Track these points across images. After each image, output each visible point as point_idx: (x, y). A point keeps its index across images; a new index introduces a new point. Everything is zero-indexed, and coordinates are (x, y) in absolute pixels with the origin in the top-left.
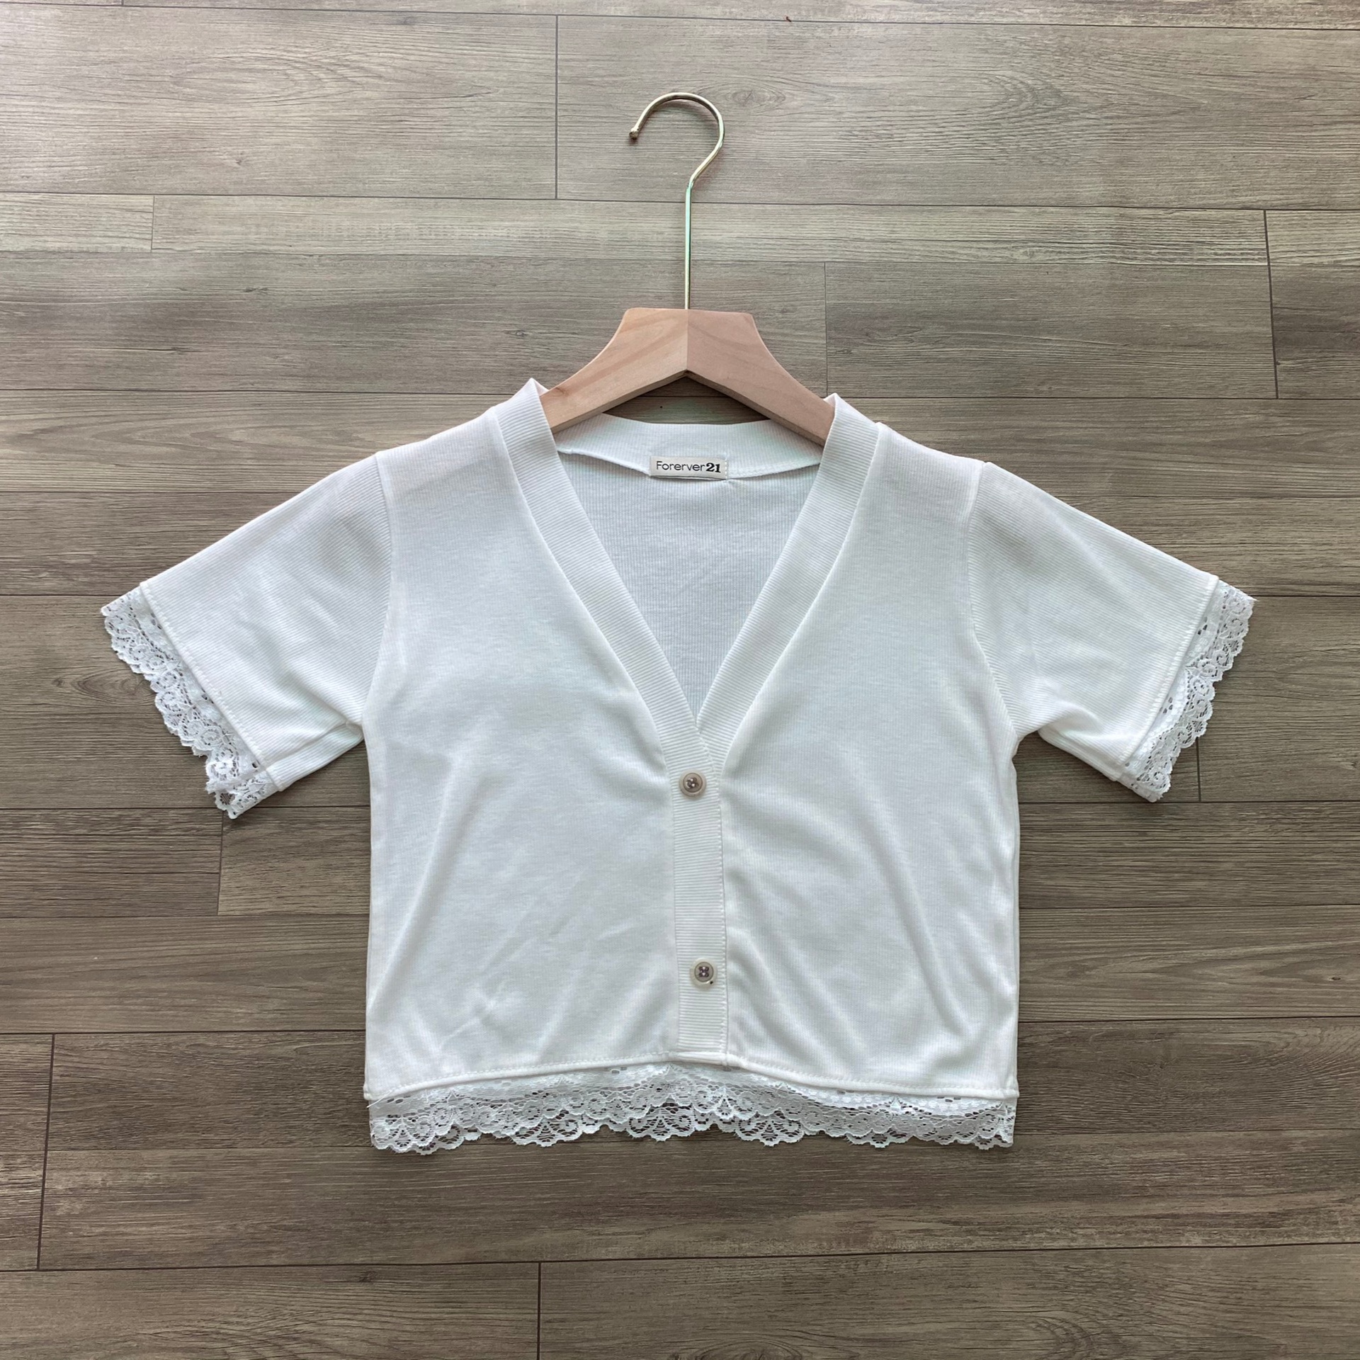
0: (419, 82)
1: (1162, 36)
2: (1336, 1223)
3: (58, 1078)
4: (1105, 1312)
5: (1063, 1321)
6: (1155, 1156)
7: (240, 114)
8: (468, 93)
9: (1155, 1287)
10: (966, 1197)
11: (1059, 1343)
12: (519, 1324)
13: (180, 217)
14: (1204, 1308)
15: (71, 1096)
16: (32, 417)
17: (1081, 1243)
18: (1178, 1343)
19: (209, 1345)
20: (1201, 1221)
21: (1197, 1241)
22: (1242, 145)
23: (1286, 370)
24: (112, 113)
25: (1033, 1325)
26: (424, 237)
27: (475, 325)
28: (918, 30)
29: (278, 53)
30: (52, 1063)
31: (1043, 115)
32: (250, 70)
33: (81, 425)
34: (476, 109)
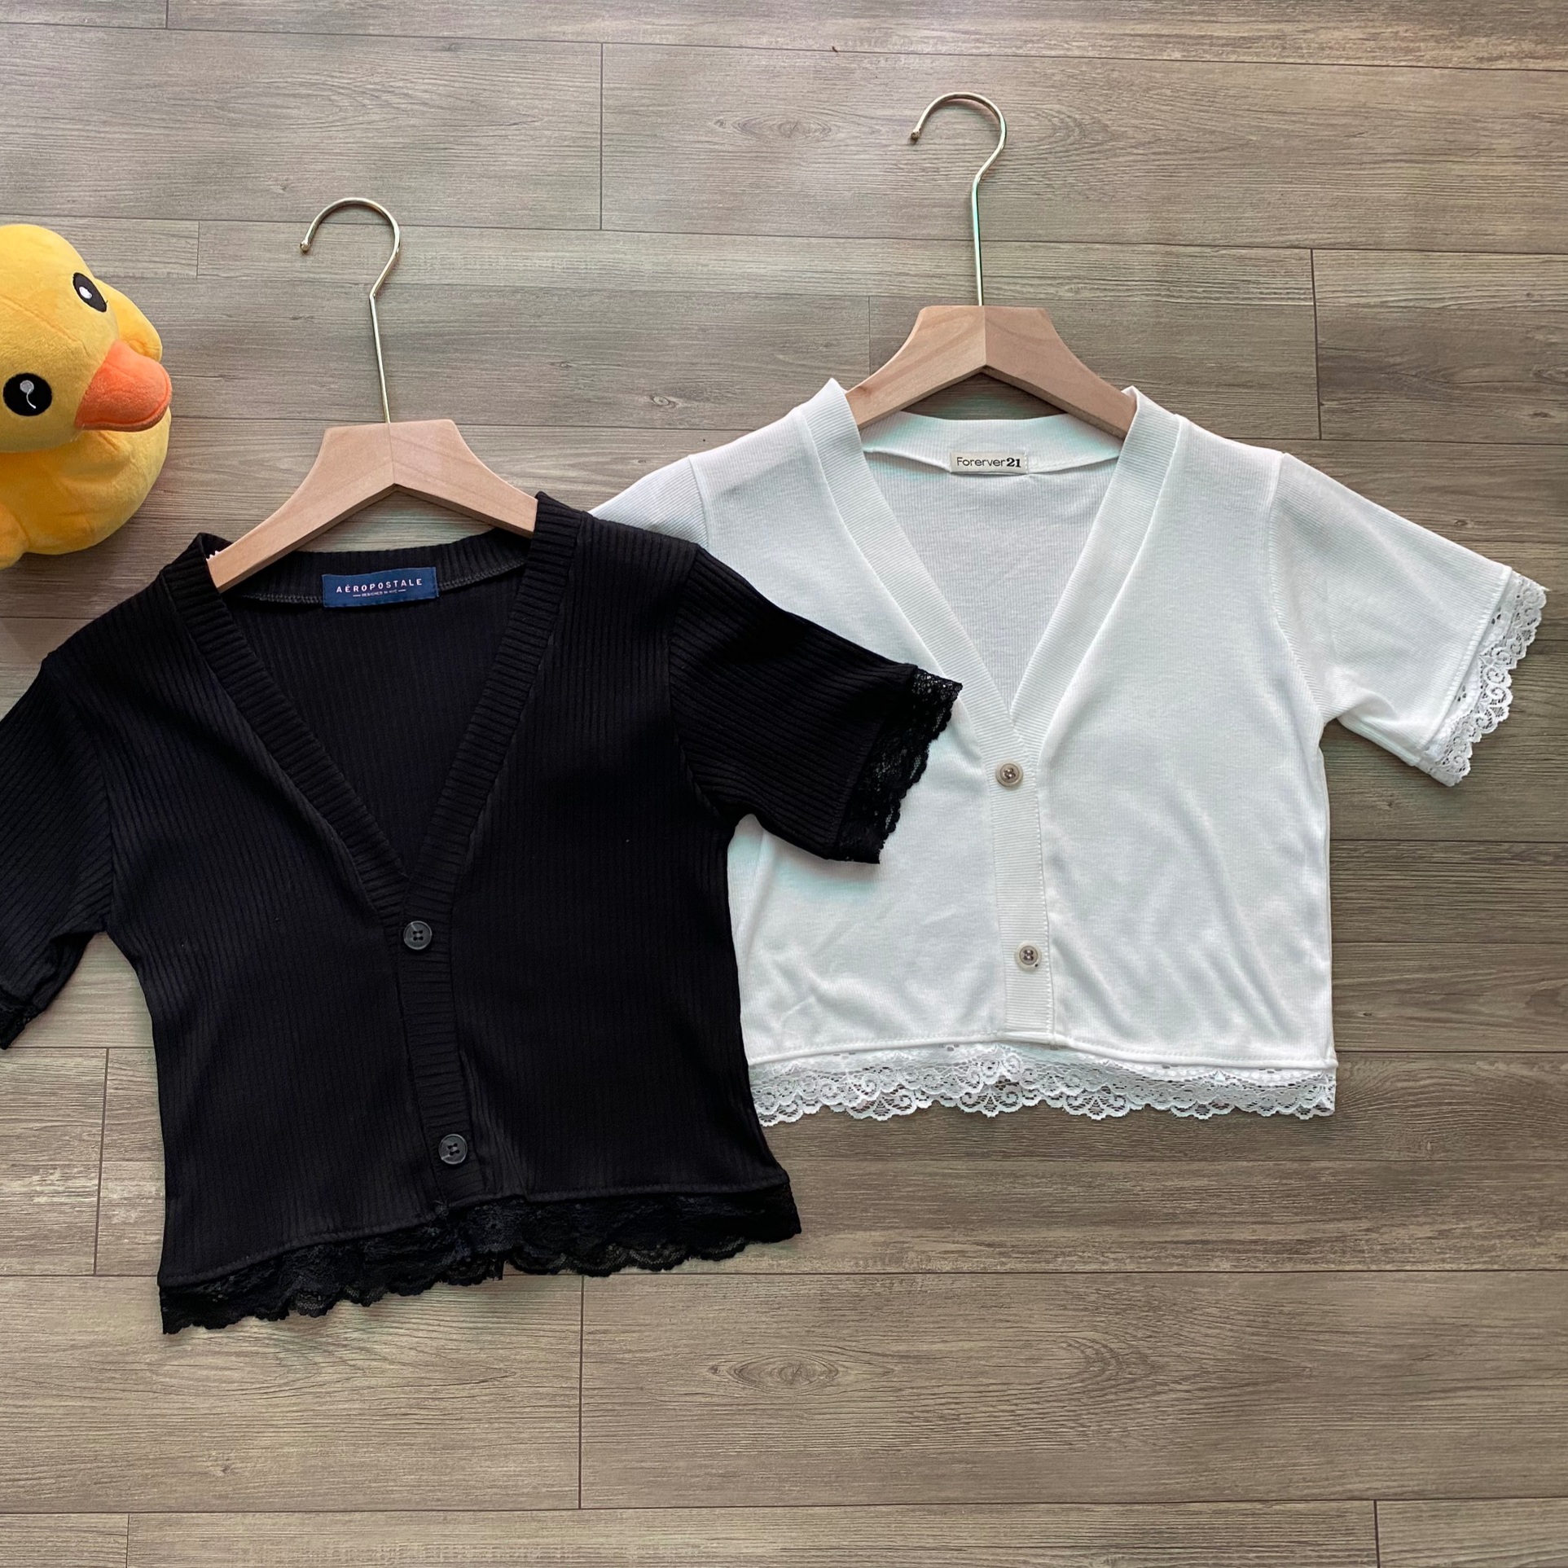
0: (463, 109)
1: (1211, 72)
2: (1363, 1252)
3: (113, 1091)
4: (1135, 1333)
5: (1093, 1341)
6: (1186, 1184)
7: (285, 140)
8: (512, 122)
9: (1183, 1310)
10: (1000, 1221)
11: (1089, 1362)
12: (563, 1335)
13: (225, 243)
14: (1231, 1330)
15: (127, 1108)
17: (1112, 1266)
18: (1205, 1364)
19: (261, 1350)
20: (1231, 1247)
21: (1226, 1266)
22: (1291, 183)
23: (1328, 411)
24: (157, 137)
25: (1064, 1345)
26: (469, 267)
27: (519, 356)
28: (965, 62)
29: (323, 78)
30: (106, 1077)
31: (1091, 150)
32: (294, 96)
34: (522, 137)
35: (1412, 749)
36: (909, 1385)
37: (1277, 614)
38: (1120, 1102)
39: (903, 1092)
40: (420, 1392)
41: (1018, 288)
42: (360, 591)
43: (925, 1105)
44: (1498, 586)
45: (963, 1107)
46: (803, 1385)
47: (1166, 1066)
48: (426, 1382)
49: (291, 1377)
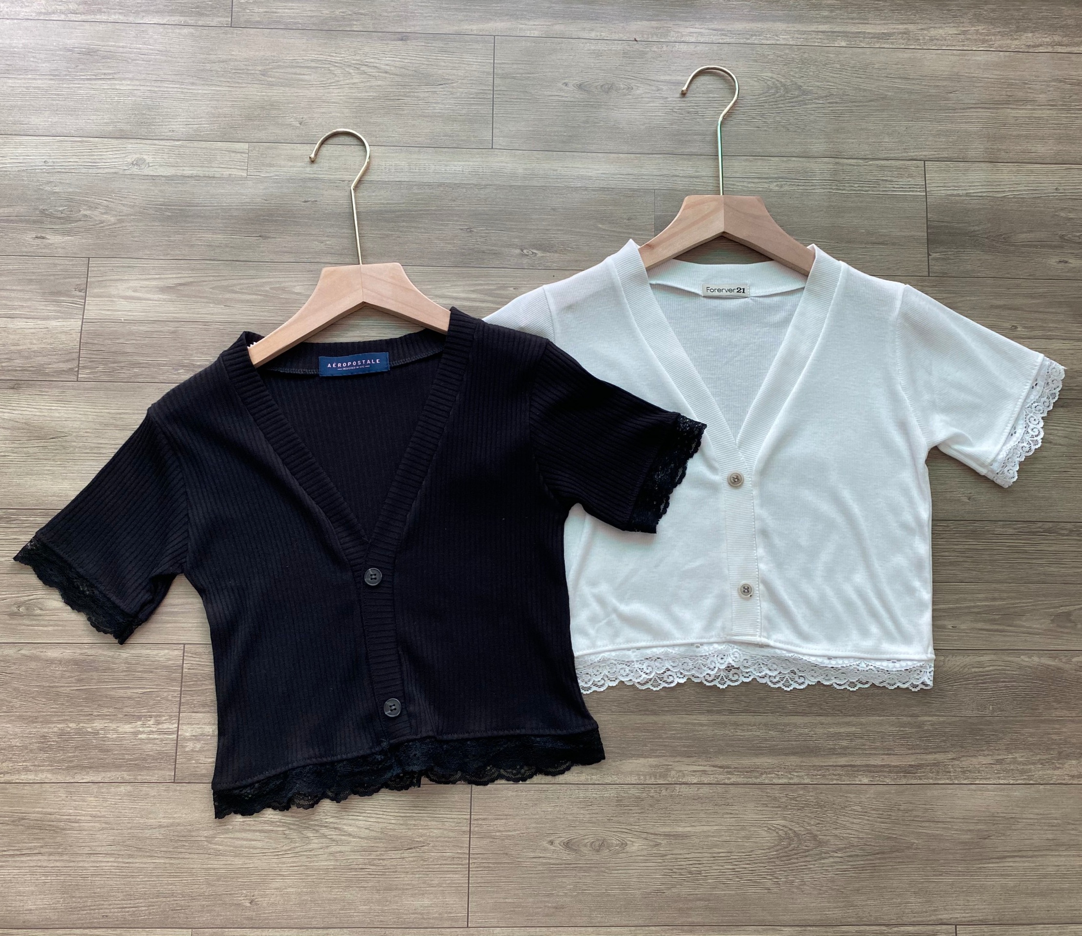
0: (410, 75)
1: (864, 53)
2: (950, 772)
3: (187, 670)
4: (810, 821)
5: (784, 826)
6: (842, 730)
7: (301, 94)
8: (439, 83)
9: (839, 807)
10: (727, 752)
11: (781, 839)
12: (459, 821)
13: (265, 156)
14: (868, 820)
15: (195, 681)
16: (174, 276)
17: (796, 780)
18: (852, 841)
19: (275, 829)
20: (869, 769)
21: (865, 780)
22: (912, 121)
23: (934, 259)
24: (224, 92)
25: (766, 829)
26: (412, 171)
27: (442, 225)
28: (715, 47)
29: (325, 57)
30: (183, 661)
31: (790, 100)
32: (308, 67)
33: (204, 281)
34: (445, 93)
35: (982, 465)
36: (671, 852)
37: (901, 382)
38: (802, 680)
39: (669, 673)
40: (370, 855)
41: (745, 184)
42: (342, 367)
43: (682, 681)
44: (1036, 366)
45: (705, 682)
46: (605, 852)
47: (830, 658)
48: (375, 849)
49: (293, 845)
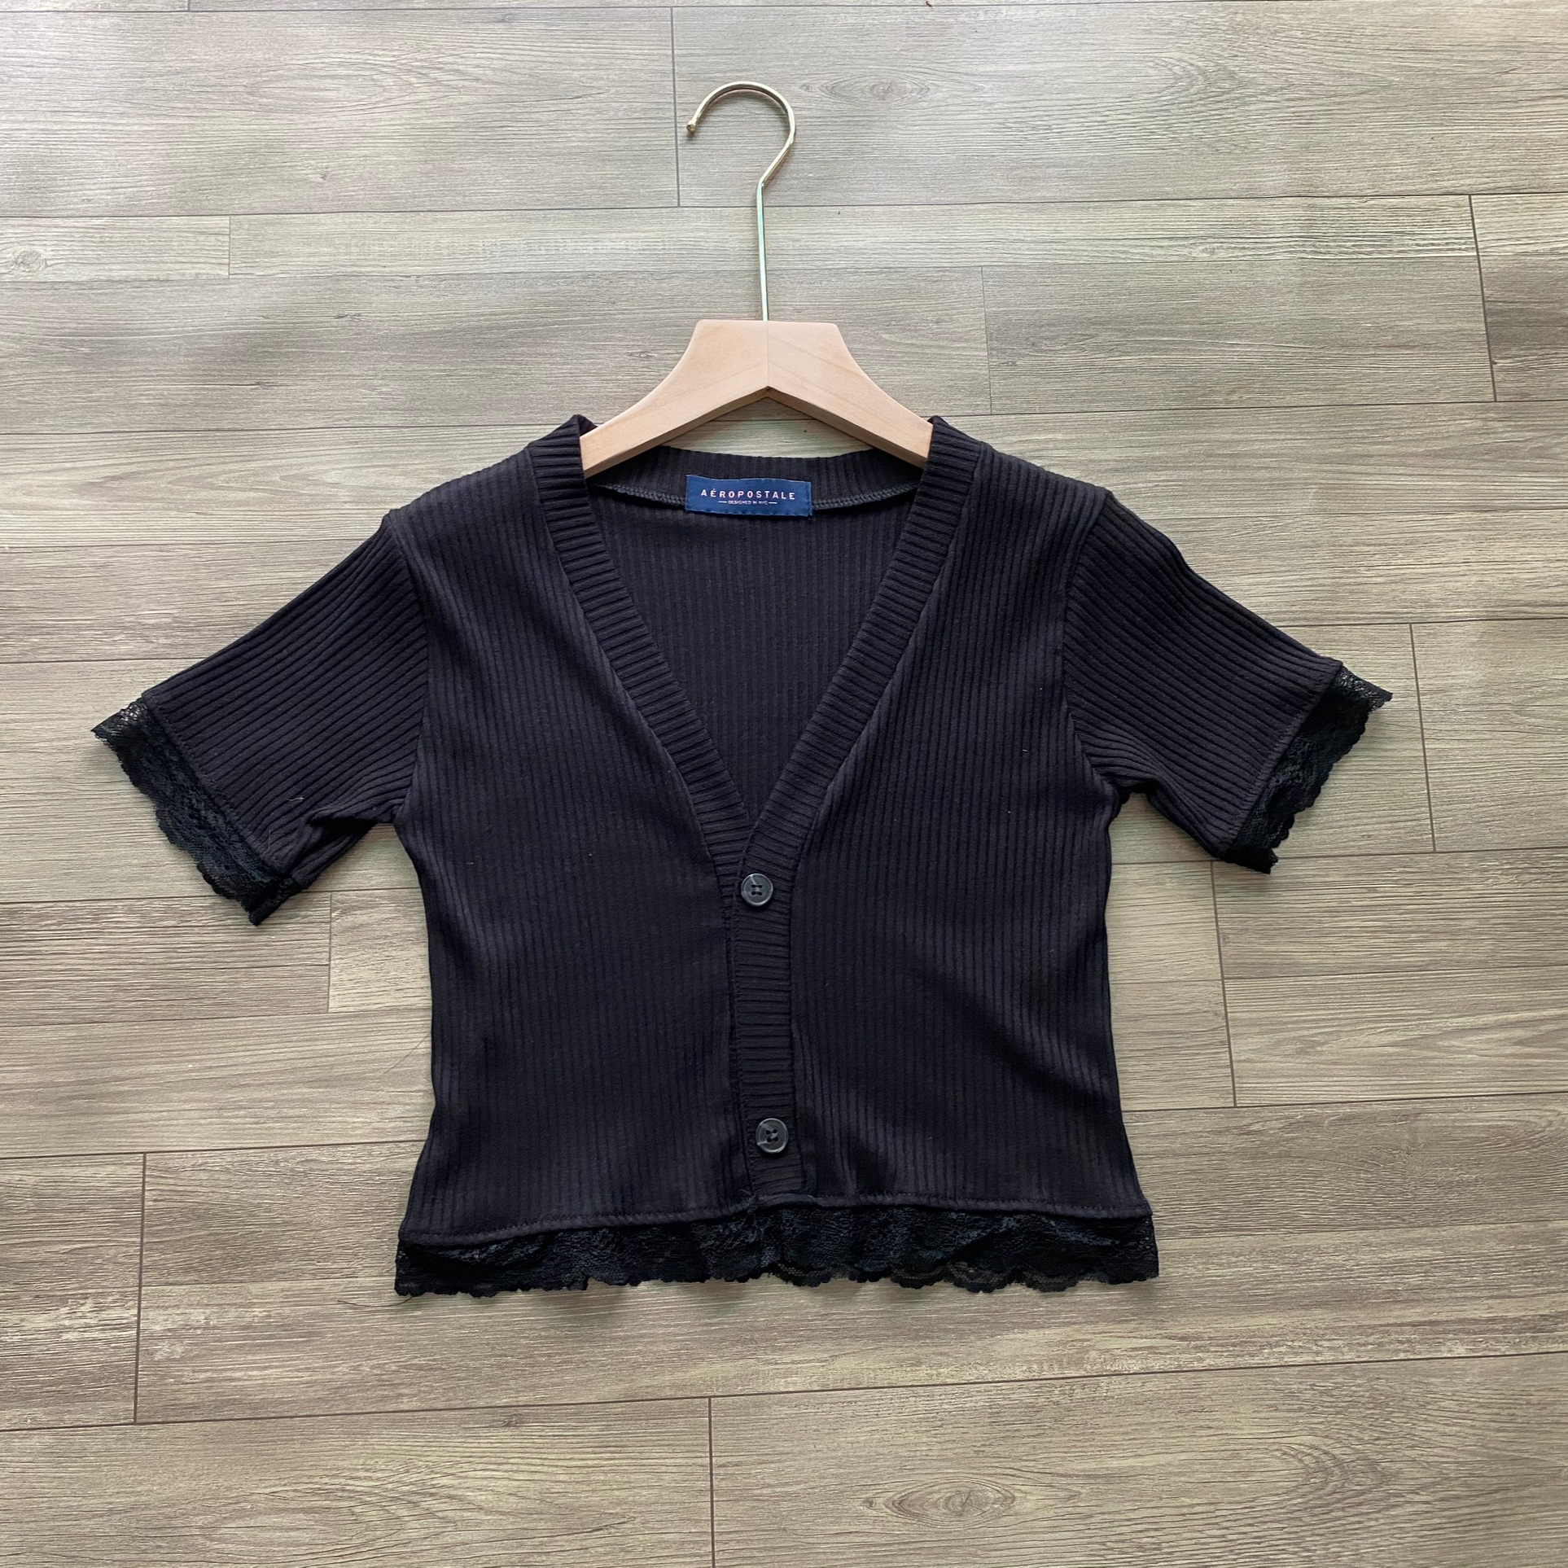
0: (520, 83)
3: (151, 1203)
4: (1361, 1435)
5: (1312, 1447)
6: (1407, 1255)
7: (324, 125)
8: (576, 94)
9: (1414, 1405)
10: (1194, 1308)
11: (1309, 1473)
12: (689, 1469)
13: (260, 238)
14: (1473, 1427)
15: (169, 1223)
16: (101, 463)
17: (1328, 1356)
18: (1445, 1468)
19: (334, 1504)
20: (1465, 1328)
21: (1460, 1350)
22: (1441, 125)
23: (1501, 370)
24: (180, 128)
25: (1278, 1454)
26: (533, 253)
27: (594, 348)
28: (1073, 11)
29: (365, 57)
30: (143, 1186)
31: (1217, 99)
32: (333, 77)
33: (156, 470)
34: (586, 111)
36: (1099, 1510)
40: (521, 1546)
41: (1147, 250)
46: (973, 1516)
48: (530, 1534)
49: (371, 1535)
